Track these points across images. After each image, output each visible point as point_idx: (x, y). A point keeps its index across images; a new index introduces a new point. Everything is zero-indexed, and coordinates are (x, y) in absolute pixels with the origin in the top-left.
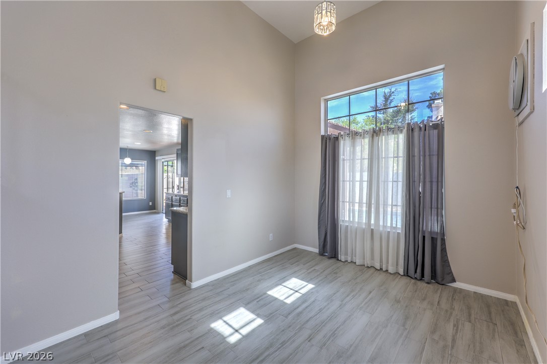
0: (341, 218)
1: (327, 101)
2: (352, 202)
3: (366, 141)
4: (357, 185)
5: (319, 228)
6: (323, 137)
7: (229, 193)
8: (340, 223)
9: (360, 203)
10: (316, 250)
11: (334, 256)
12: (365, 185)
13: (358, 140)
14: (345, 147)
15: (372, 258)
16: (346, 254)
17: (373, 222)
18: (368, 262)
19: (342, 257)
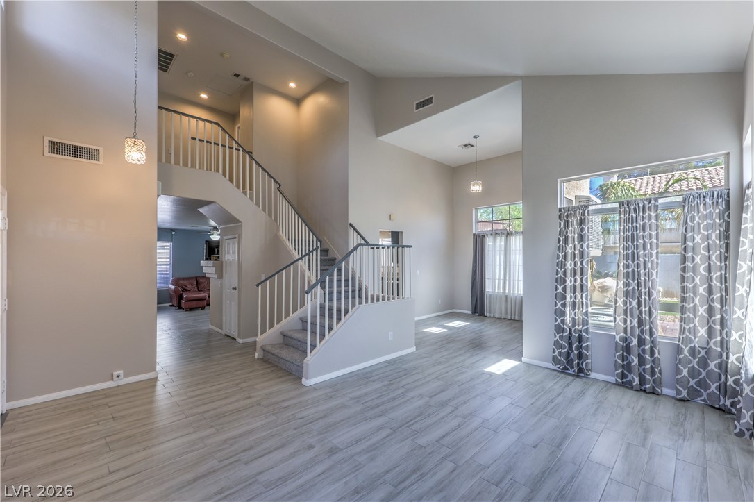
0: (487, 290)
1: (476, 209)
2: (494, 280)
3: (503, 238)
4: (497, 267)
5: (472, 297)
6: (474, 234)
7: (418, 272)
8: (486, 293)
9: (499, 279)
10: (470, 312)
11: (482, 314)
12: (502, 267)
13: (498, 239)
14: (489, 242)
15: (507, 313)
16: (490, 312)
17: (507, 292)
18: (503, 316)
19: (487, 314)
